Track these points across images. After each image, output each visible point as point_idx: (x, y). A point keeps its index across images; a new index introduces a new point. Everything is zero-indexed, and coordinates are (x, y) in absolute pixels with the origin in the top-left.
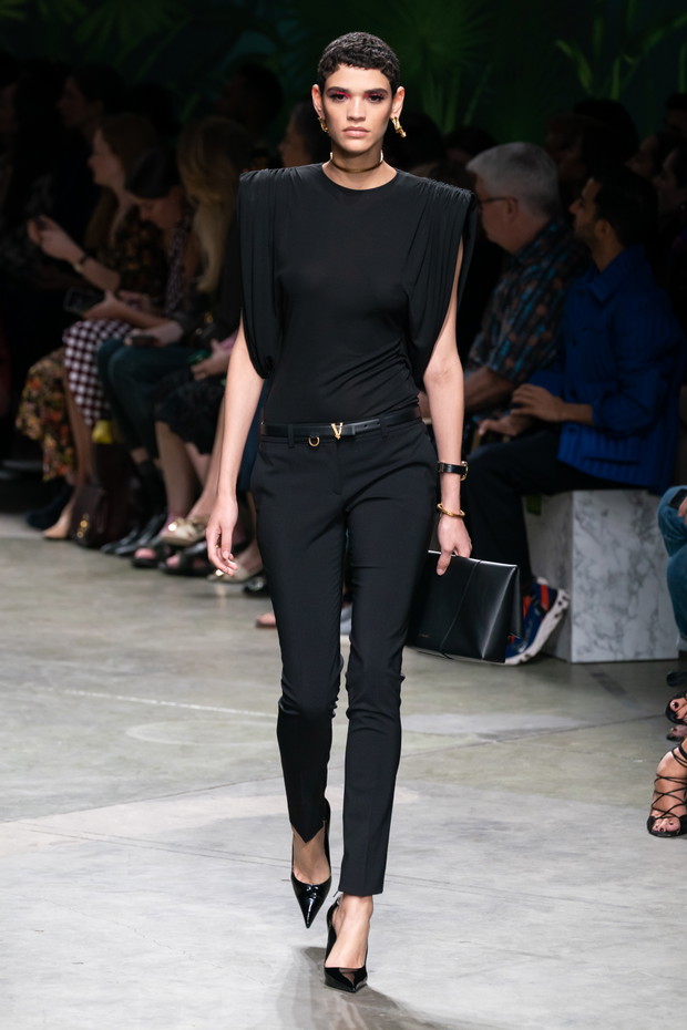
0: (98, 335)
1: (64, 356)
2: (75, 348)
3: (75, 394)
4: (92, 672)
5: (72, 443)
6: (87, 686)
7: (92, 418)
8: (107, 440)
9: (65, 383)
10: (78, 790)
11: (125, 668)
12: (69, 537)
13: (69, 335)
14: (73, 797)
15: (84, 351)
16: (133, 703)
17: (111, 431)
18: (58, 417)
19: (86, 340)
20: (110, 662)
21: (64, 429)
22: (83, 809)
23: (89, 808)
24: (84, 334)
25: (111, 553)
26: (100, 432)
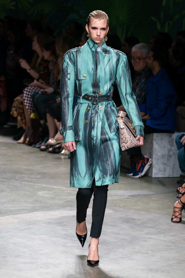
0: (32, 91)
1: (23, 96)
2: (26, 94)
3: (26, 106)
4: (29, 177)
5: (25, 118)
6: (28, 181)
7: (30, 112)
8: (34, 118)
9: (23, 103)
10: (25, 208)
11: (37, 177)
12: (24, 143)
14: (23, 210)
15: (28, 95)
16: (40, 186)
17: (35, 115)
18: (21, 111)
19: (29, 92)
20: (34, 175)
21: (23, 115)
22: (26, 213)
23: (27, 213)
24: (28, 90)
25: (34, 147)
26: (32, 116)
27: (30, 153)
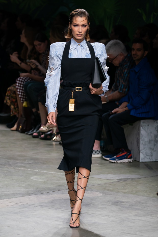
0: (24, 80)
1: (16, 85)
2: (19, 83)
3: (19, 94)
4: (22, 163)
5: (18, 107)
6: (21, 167)
7: (23, 100)
8: (26, 106)
9: (16, 92)
10: (19, 192)
11: (30, 162)
12: (17, 130)
13: (17, 80)
14: (17, 194)
15: (21, 84)
16: (32, 171)
17: (27, 104)
18: (14, 100)
19: (22, 81)
20: (27, 161)
21: (16, 104)
23: (21, 197)
24: (21, 80)
25: (27, 134)
26: (25, 104)
27: (23, 140)
